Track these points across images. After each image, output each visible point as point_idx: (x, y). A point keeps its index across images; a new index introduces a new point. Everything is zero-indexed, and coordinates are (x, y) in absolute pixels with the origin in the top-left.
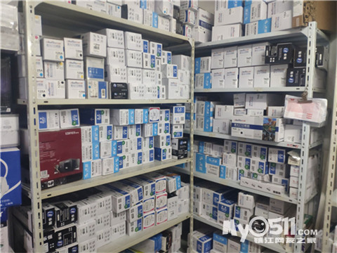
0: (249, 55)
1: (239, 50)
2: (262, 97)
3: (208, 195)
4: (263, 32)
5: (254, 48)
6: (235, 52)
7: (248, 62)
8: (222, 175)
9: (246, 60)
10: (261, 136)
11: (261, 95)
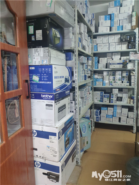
0: (113, 39)
1: (109, 37)
2: (119, 54)
3: (98, 93)
4: (119, 30)
5: (115, 36)
6: (107, 37)
7: (113, 41)
8: (104, 85)
9: (112, 40)
10: (122, 66)
11: (118, 53)
